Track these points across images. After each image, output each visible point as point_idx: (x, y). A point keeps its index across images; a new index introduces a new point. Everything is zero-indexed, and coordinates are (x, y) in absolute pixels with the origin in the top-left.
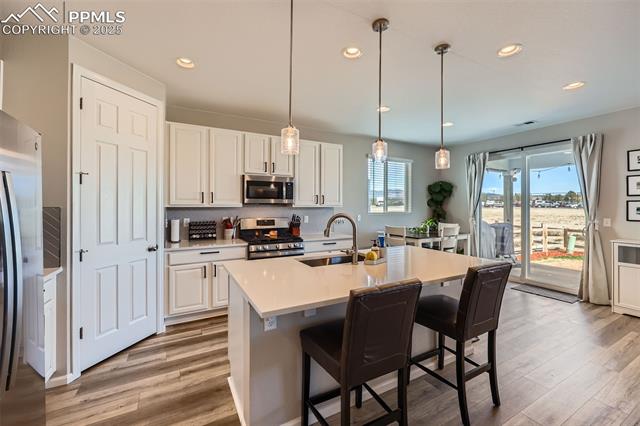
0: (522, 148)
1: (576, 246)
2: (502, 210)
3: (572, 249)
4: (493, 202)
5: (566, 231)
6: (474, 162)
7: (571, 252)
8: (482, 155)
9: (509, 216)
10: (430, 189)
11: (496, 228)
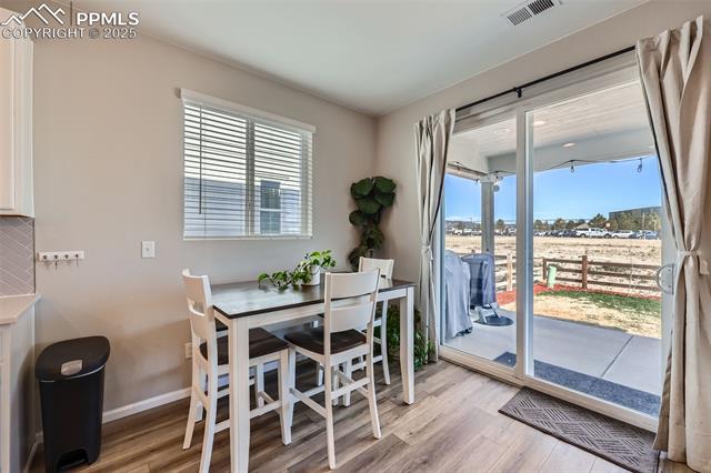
0: (518, 90)
1: (557, 279)
2: (480, 238)
3: (552, 282)
4: (470, 231)
5: (545, 260)
6: (429, 133)
7: (551, 286)
8: (443, 115)
9: (488, 244)
10: (356, 191)
11: (471, 263)
